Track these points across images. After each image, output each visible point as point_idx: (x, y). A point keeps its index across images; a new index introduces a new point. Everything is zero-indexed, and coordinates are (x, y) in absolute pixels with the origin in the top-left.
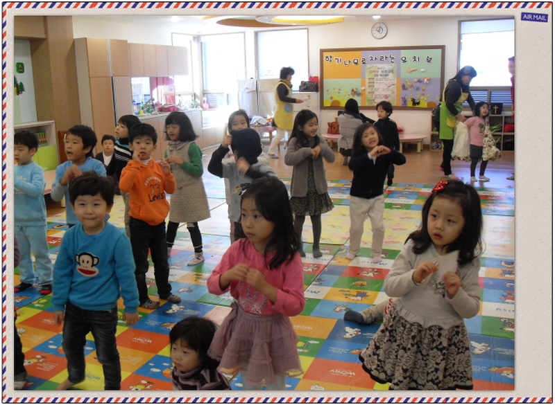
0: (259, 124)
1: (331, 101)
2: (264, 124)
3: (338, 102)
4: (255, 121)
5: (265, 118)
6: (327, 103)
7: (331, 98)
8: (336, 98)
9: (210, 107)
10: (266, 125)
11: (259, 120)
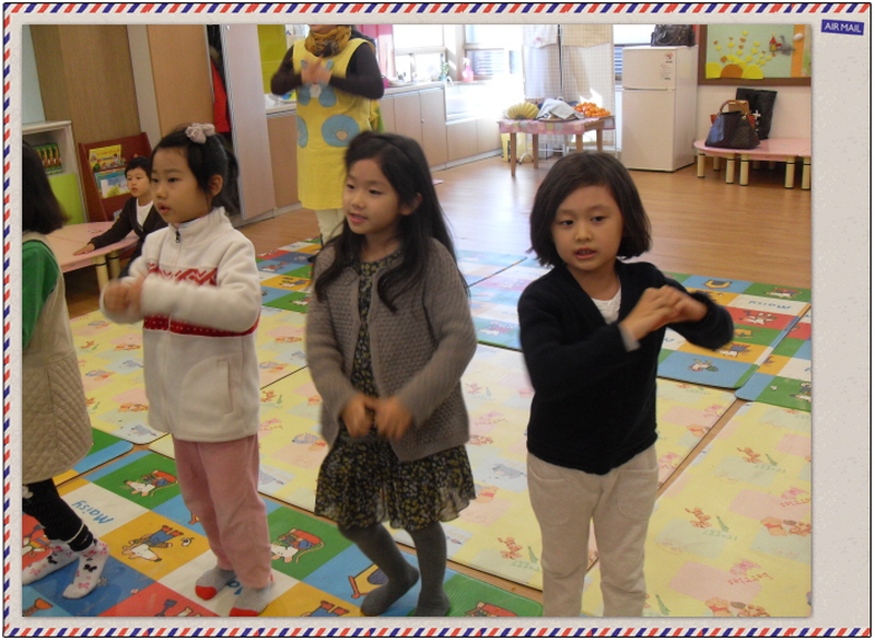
0: (555, 117)
1: (722, 66)
2: (565, 117)
3: (737, 68)
4: (546, 111)
5: (572, 103)
6: (713, 72)
7: (724, 60)
8: (734, 59)
9: (475, 79)
10: (568, 120)
11: (555, 109)
